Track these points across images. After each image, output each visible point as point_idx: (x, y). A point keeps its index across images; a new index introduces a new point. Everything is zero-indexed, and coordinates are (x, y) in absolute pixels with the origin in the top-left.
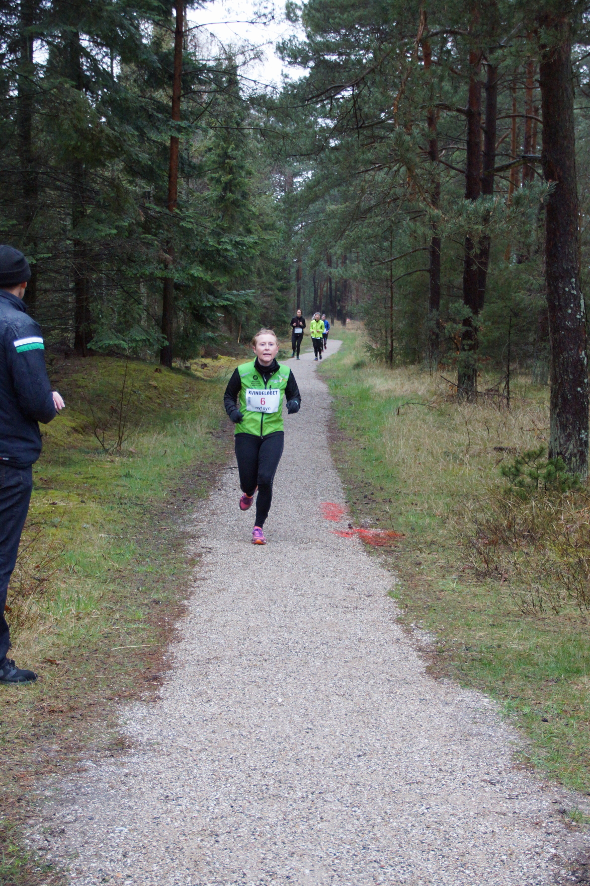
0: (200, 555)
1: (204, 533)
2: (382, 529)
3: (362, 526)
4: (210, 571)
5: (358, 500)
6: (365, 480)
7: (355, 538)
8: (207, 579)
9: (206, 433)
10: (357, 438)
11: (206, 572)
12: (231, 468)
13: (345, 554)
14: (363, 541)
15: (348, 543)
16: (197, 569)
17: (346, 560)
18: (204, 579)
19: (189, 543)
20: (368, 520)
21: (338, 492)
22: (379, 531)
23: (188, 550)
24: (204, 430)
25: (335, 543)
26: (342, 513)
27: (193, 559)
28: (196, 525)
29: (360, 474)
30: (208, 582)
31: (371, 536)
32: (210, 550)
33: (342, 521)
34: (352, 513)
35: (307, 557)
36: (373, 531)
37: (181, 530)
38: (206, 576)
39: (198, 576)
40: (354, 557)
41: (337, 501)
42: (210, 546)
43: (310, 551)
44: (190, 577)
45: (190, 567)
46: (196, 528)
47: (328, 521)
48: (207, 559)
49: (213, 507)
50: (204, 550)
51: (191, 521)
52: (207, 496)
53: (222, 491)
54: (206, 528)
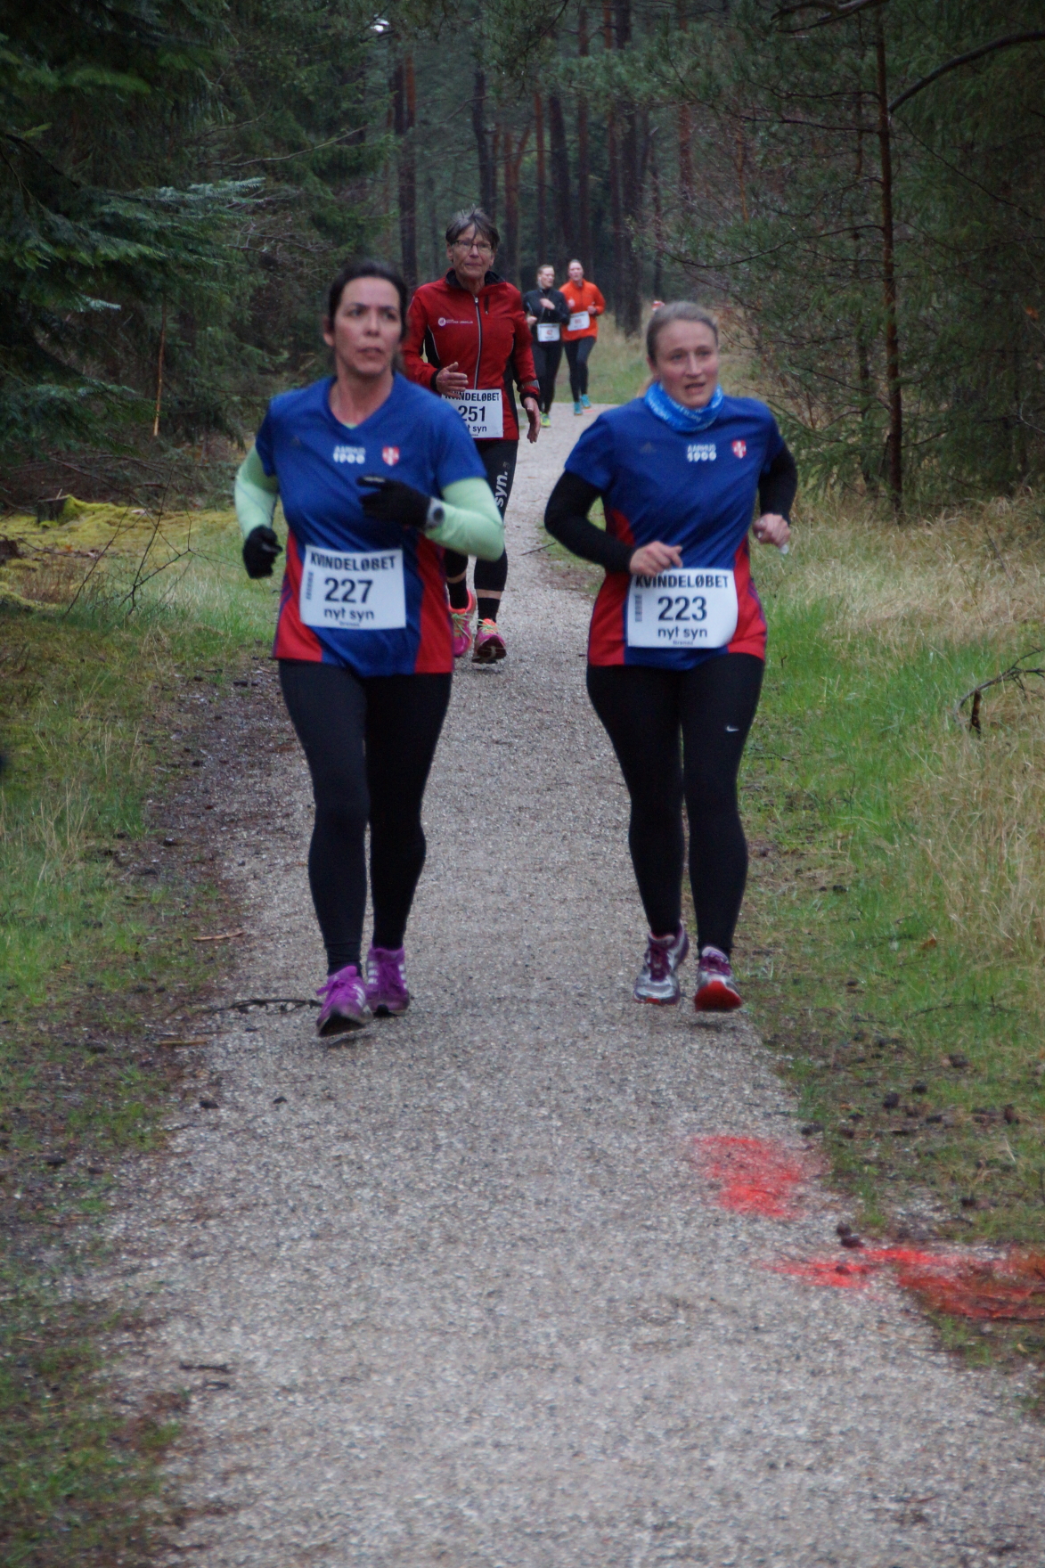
0: (178, 1403)
1: (178, 1303)
2: (997, 1244)
3: (902, 1236)
4: (242, 1470)
5: (856, 1118)
6: (873, 1031)
7: (880, 1292)
8: (235, 1508)
9: (88, 857)
10: (793, 843)
11: (224, 1478)
12: (242, 1008)
13: (850, 1363)
14: (922, 1302)
15: (856, 1315)
16: (176, 1466)
17: (863, 1389)
18: (217, 1509)
19: (114, 1354)
20: (922, 1206)
21: (757, 1086)
22: (983, 1254)
23: (118, 1383)
24: (76, 846)
25: (794, 1316)
26: (797, 1179)
27: (148, 1425)
28: (134, 1270)
29: (840, 1002)
30: (243, 1518)
31: (951, 1277)
32: (221, 1377)
33: (806, 1217)
34: (843, 1178)
35: (679, 1383)
36: (955, 1255)
37: (67, 1295)
38: (226, 1493)
39: (188, 1495)
40: (894, 1373)
41: (763, 1131)
42: (219, 1358)
43: (687, 1357)
44: (152, 1505)
45: (142, 1463)
46: (137, 1280)
47: (740, 1220)
48: (217, 1416)
49: (194, 1185)
50: (196, 1379)
51: (102, 1254)
52: (160, 1138)
53: (223, 1112)
54: (182, 1280)
